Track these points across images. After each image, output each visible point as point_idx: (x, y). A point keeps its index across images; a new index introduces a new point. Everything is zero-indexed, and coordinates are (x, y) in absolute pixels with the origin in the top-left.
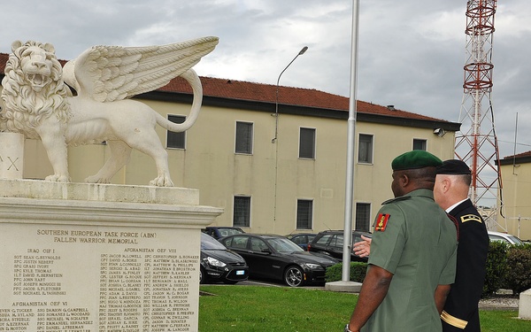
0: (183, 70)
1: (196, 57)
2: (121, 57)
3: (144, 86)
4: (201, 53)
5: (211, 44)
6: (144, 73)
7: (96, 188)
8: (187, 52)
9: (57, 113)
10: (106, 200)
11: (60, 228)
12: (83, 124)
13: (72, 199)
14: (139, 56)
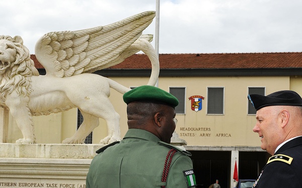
0: (128, 43)
1: (137, 31)
2: (72, 39)
3: (98, 61)
4: (141, 27)
5: (148, 18)
6: (95, 50)
7: (43, 147)
8: (128, 28)
9: (17, 90)
10: (51, 157)
11: (10, 181)
12: (42, 97)
13: (23, 157)
14: (87, 37)
